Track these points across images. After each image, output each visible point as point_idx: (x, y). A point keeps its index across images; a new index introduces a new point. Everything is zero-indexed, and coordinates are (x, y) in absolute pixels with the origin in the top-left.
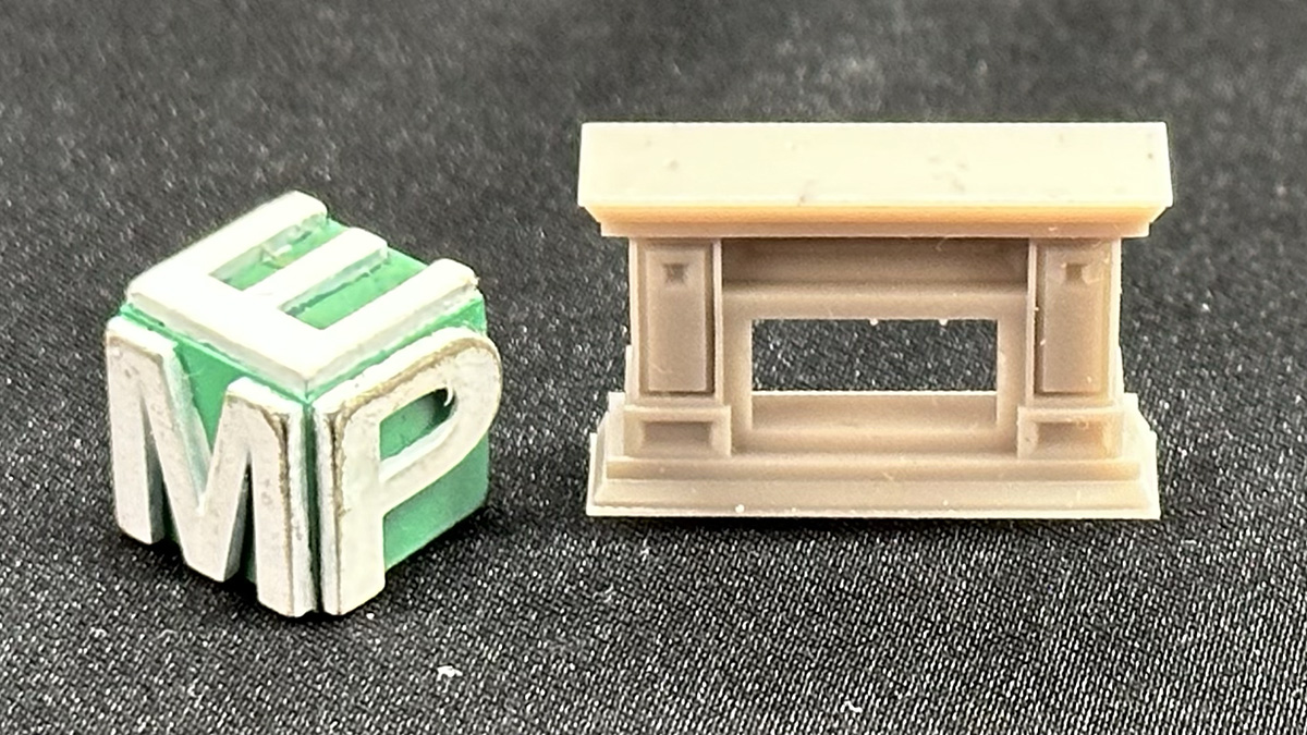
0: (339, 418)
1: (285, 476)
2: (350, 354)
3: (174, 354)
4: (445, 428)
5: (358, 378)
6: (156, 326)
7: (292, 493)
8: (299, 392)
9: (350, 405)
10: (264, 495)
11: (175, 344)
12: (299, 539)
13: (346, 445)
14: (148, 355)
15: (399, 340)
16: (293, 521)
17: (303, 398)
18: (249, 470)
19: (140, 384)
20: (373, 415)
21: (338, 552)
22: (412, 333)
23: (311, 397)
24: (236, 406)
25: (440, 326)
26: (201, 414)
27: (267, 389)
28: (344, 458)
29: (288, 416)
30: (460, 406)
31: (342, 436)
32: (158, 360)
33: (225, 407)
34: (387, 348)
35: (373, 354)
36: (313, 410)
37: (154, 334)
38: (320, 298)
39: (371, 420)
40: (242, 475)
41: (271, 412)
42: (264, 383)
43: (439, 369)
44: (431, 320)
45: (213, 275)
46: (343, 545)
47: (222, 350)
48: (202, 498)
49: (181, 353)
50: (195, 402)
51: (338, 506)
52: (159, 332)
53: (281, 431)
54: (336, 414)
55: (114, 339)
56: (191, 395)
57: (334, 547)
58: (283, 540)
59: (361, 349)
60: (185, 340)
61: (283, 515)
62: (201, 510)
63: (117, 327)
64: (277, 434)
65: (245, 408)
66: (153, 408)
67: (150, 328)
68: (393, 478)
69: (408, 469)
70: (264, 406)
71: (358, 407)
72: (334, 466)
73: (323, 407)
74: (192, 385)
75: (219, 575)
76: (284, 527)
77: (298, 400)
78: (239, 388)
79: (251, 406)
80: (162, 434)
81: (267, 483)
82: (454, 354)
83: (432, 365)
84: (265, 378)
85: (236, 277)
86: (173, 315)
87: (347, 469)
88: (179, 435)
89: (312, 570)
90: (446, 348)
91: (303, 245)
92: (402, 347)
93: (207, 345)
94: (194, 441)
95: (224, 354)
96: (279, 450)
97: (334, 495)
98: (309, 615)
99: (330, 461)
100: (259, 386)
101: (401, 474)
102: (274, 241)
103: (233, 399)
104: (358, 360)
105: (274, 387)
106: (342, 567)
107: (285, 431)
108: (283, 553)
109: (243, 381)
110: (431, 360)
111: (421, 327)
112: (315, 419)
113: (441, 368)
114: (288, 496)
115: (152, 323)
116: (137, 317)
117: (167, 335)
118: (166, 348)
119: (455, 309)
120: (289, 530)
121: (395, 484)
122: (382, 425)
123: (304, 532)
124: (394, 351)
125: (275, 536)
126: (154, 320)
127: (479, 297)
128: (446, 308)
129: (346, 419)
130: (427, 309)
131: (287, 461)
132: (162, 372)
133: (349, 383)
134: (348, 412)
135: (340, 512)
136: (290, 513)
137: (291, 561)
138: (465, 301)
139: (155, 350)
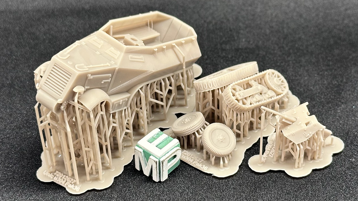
1: (156, 167)
2: (164, 153)
4: (175, 159)
6: (140, 148)
8: (158, 158)
9: (164, 159)
10: (154, 169)
15: (170, 150)
18: (152, 166)
19: (138, 154)
20: (167, 160)
22: (171, 149)
23: (160, 159)
26: (146, 158)
28: (163, 165)
29: (157, 161)
30: (177, 156)
31: (163, 163)
32: (141, 152)
35: (167, 152)
38: (160, 144)
41: (155, 161)
44: (174, 147)
46: (163, 174)
48: (146, 167)
49: (144, 151)
50: (145, 156)
54: (162, 161)
58: (156, 174)
59: (166, 152)
61: (156, 171)
62: (146, 169)
64: (155, 163)
65: (152, 160)
66: (140, 157)
68: (169, 166)
69: (171, 164)
72: (162, 167)
74: (145, 155)
75: (148, 176)
77: (158, 159)
78: (151, 157)
80: (141, 160)
82: (176, 151)
85: (150, 141)
86: (143, 147)
87: (164, 167)
88: (143, 161)
89: (159, 177)
91: (158, 135)
93: (147, 151)
94: (145, 161)
95: (149, 152)
97: (162, 169)
98: (159, 181)
100: (153, 157)
102: (154, 135)
103: (150, 158)
105: (155, 157)
106: (163, 176)
107: (157, 163)
108: (156, 176)
109: (151, 156)
110: (174, 152)
112: (160, 161)
114: (157, 169)
116: (138, 146)
117: (142, 149)
118: (142, 151)
119: (176, 145)
120: (157, 173)
123: (159, 172)
130: (173, 146)
132: (141, 154)
133: (164, 156)
134: (164, 161)
135: (163, 171)
136: (157, 171)
137: (157, 176)
138: (178, 144)
139: (140, 151)
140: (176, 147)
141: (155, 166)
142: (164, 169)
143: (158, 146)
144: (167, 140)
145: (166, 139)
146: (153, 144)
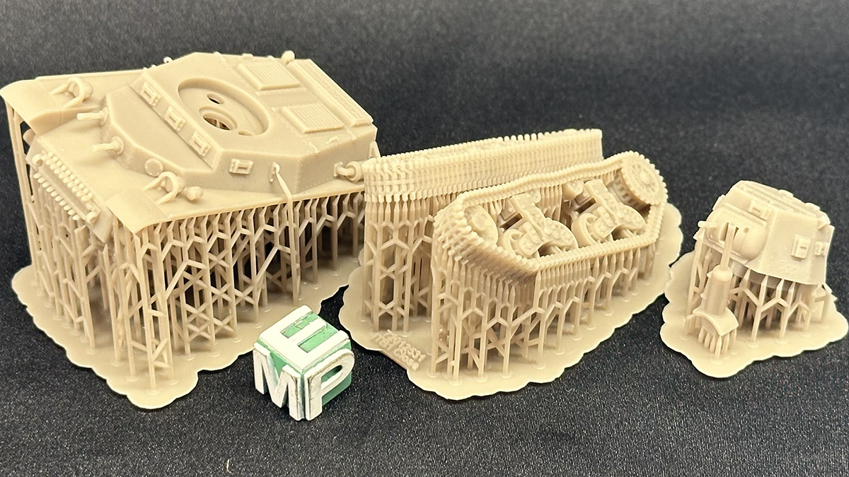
1: (296, 391)
2: (315, 360)
3: (270, 355)
4: (339, 373)
5: (315, 367)
7: (298, 394)
8: (301, 371)
10: (291, 393)
11: (270, 352)
13: (312, 385)
14: (263, 354)
16: (298, 400)
17: (301, 373)
19: (261, 360)
21: (310, 408)
22: (331, 353)
24: (284, 373)
25: (339, 350)
26: (276, 369)
27: (292, 369)
28: (311, 387)
29: (297, 378)
31: (311, 382)
32: (266, 356)
33: (282, 372)
34: (323, 358)
35: (321, 359)
36: (304, 376)
37: (265, 349)
38: (307, 340)
39: (319, 377)
40: (286, 387)
41: (293, 376)
42: (292, 367)
44: (336, 349)
47: (282, 357)
51: (310, 397)
54: (309, 378)
55: (255, 349)
56: (274, 364)
57: (309, 405)
58: (296, 402)
59: (317, 359)
60: (273, 352)
61: (296, 399)
62: (276, 391)
63: (256, 346)
65: (287, 374)
66: (264, 366)
67: (264, 347)
68: (325, 388)
69: (329, 385)
70: (291, 374)
71: (315, 375)
72: (309, 389)
78: (286, 368)
80: (266, 372)
81: (292, 391)
82: (342, 358)
83: (336, 361)
85: (286, 334)
87: (312, 390)
88: (271, 373)
89: (303, 410)
92: (328, 357)
93: (278, 354)
94: (274, 374)
96: (295, 384)
97: (309, 395)
98: (302, 420)
101: (327, 387)
102: (297, 321)
104: (316, 362)
105: (294, 369)
106: (311, 410)
109: (287, 366)
111: (333, 351)
113: (338, 362)
116: (261, 343)
117: (268, 349)
119: (342, 345)
121: (325, 390)
122: (322, 377)
123: (301, 402)
124: (326, 358)
125: (294, 402)
126: (265, 345)
127: (349, 341)
128: (340, 345)
129: (312, 379)
130: (335, 346)
131: (297, 387)
132: (266, 360)
133: (313, 368)
134: (313, 377)
135: (310, 400)
137: (298, 408)
138: (345, 343)
139: (265, 354)
140: (342, 348)
141: (294, 388)
142: (312, 394)
143: (303, 346)
144: (324, 332)
145: (322, 330)
146: (292, 340)
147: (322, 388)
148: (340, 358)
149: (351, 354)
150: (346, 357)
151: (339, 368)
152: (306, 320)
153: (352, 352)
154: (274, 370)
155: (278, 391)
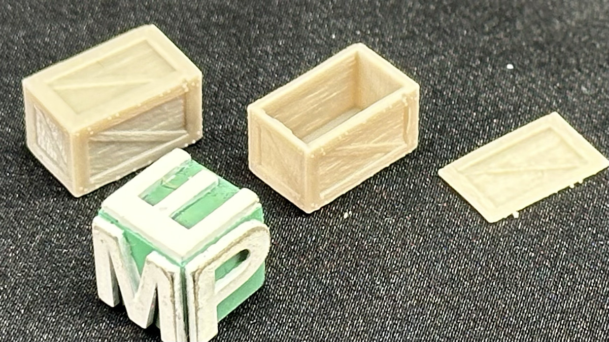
0: (196, 274)
1: (173, 296)
2: (202, 242)
3: (122, 236)
4: (245, 264)
5: (206, 252)
6: (114, 222)
7: (176, 302)
8: (179, 261)
9: (201, 267)
10: (163, 301)
11: (123, 231)
12: (179, 319)
13: (199, 284)
14: (111, 236)
15: (224, 231)
16: (177, 313)
17: (180, 264)
18: (156, 289)
19: (107, 246)
20: (212, 268)
21: (197, 325)
22: (229, 227)
23: (184, 264)
24: (150, 265)
25: (242, 223)
26: (136, 261)
27: (164, 258)
28: (199, 288)
29: (173, 273)
30: (251, 255)
31: (198, 280)
32: (116, 239)
33: (146, 264)
34: (218, 236)
35: (213, 239)
36: (185, 269)
37: (113, 225)
38: (188, 207)
39: (211, 270)
40: (154, 291)
41: (167, 271)
42: (163, 255)
43: (242, 243)
44: (238, 220)
45: (139, 196)
46: (199, 321)
47: (144, 237)
48: (136, 295)
49: (125, 235)
50: (132, 254)
51: (196, 307)
52: (116, 225)
53: (171, 279)
54: (195, 272)
55: (95, 227)
56: (131, 252)
57: (195, 323)
58: (172, 319)
59: (206, 239)
60: (128, 231)
61: (172, 311)
62: (136, 300)
63: (97, 221)
64: (169, 279)
65: (155, 267)
66: (114, 256)
67: (112, 223)
68: (221, 290)
69: (228, 285)
70: (163, 268)
71: (205, 267)
72: (195, 293)
73: (190, 269)
74: (131, 249)
75: (144, 326)
76: (173, 315)
77: (178, 265)
78: (153, 257)
79: (157, 267)
80: (118, 268)
81: (165, 297)
82: (248, 235)
83: (238, 242)
84: (164, 253)
85: (151, 198)
86: (122, 218)
87: (200, 293)
88: (125, 269)
89: (185, 329)
90: (245, 234)
92: (225, 234)
93: (137, 234)
94: (132, 271)
95: (145, 239)
96: (170, 286)
97: (195, 302)
99: (193, 290)
100: (160, 256)
101: (225, 288)
102: (167, 176)
103: (149, 262)
104: (205, 244)
105: (168, 258)
106: (199, 329)
107: (173, 280)
108: (173, 327)
109: (154, 253)
110: (238, 240)
111: (234, 224)
112: (186, 273)
113: (243, 243)
114: (174, 303)
115: (112, 220)
116: (106, 217)
117: (119, 226)
118: (119, 233)
119: (249, 213)
120: (175, 316)
121: (222, 292)
122: (216, 271)
123: (182, 316)
124: (221, 236)
125: (169, 317)
126: (114, 219)
127: (260, 205)
128: (245, 213)
129: (199, 274)
130: (236, 216)
131: (173, 290)
132: (118, 244)
133: (201, 255)
134: (201, 271)
135: (197, 310)
136: (175, 310)
137: (175, 327)
138: (254, 209)
139: (114, 235)
140: (248, 219)
141: (169, 292)
142: (199, 300)
143: (180, 218)
144: (215, 192)
145: (210, 192)
146: (161, 209)
147: (217, 289)
148: (247, 235)
149: (264, 229)
150: (257, 234)
151: (243, 255)
152: (182, 175)
153: (265, 226)
154: (131, 262)
155: (139, 298)
